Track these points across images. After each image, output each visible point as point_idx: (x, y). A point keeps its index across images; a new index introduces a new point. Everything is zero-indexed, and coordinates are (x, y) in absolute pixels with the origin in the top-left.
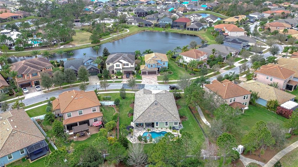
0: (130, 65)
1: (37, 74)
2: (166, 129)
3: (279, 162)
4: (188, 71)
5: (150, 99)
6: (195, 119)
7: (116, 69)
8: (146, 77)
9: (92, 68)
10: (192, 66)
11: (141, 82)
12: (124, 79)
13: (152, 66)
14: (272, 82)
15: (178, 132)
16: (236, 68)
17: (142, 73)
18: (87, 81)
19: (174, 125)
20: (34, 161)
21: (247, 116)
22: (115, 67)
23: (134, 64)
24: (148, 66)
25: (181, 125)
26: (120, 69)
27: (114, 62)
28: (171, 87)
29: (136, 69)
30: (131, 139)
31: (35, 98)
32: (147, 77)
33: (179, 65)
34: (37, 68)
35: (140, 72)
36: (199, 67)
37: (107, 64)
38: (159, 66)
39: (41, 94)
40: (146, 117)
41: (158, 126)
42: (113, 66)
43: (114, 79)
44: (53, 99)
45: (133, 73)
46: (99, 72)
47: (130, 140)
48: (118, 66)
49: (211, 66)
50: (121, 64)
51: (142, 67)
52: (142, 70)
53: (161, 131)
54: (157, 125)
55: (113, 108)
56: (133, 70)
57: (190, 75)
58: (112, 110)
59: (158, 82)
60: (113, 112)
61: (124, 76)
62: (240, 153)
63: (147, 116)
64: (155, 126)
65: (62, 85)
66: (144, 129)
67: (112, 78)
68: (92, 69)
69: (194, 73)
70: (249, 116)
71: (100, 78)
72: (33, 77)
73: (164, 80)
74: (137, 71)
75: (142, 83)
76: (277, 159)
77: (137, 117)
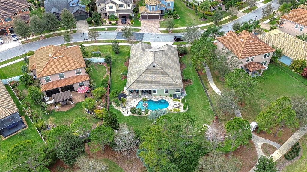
0: (126, 7)
1: (10, 19)
2: (165, 97)
3: (297, 144)
4: (199, 15)
5: (147, 59)
6: (201, 83)
7: (109, 12)
8: (146, 23)
9: (79, 10)
10: (203, 8)
11: (140, 29)
12: (119, 25)
13: (153, 8)
14: (301, 32)
15: (179, 101)
16: (259, 10)
17: (141, 17)
18: (73, 28)
19: (175, 92)
20: (7, 138)
21: (265, 79)
22: (108, 10)
23: (130, 5)
24: (148, 8)
25: (185, 91)
26: (114, 12)
27: (106, 3)
28: (175, 38)
29: (134, 11)
30: (124, 110)
31: (10, 51)
32: (148, 23)
33: (187, 6)
34: (9, 10)
35: (138, 16)
36: (212, 10)
37: (97, 5)
38: (162, 8)
39: (18, 45)
40: (142, 83)
41: (157, 93)
42: (105, 8)
43: (106, 25)
44: (31, 54)
45: (131, 18)
46: (89, 16)
47: (122, 112)
48: (111, 8)
49: (227, 7)
50: (114, 6)
51: (142, 9)
52: (142, 13)
53: (159, 100)
54: (154, 92)
55: (104, 67)
56: (131, 14)
57: (200, 20)
58: (102, 69)
59: (160, 31)
60: (104, 72)
61: (119, 21)
62: (252, 130)
63: (143, 81)
64: (153, 93)
65: (44, 33)
66: (140, 96)
67: (105, 24)
68: (79, 12)
69: (205, 18)
70: (267, 78)
71: (90, 23)
72: (6, 23)
73: (168, 27)
74: (135, 14)
75: (141, 32)
76: (296, 139)
77: (130, 82)
